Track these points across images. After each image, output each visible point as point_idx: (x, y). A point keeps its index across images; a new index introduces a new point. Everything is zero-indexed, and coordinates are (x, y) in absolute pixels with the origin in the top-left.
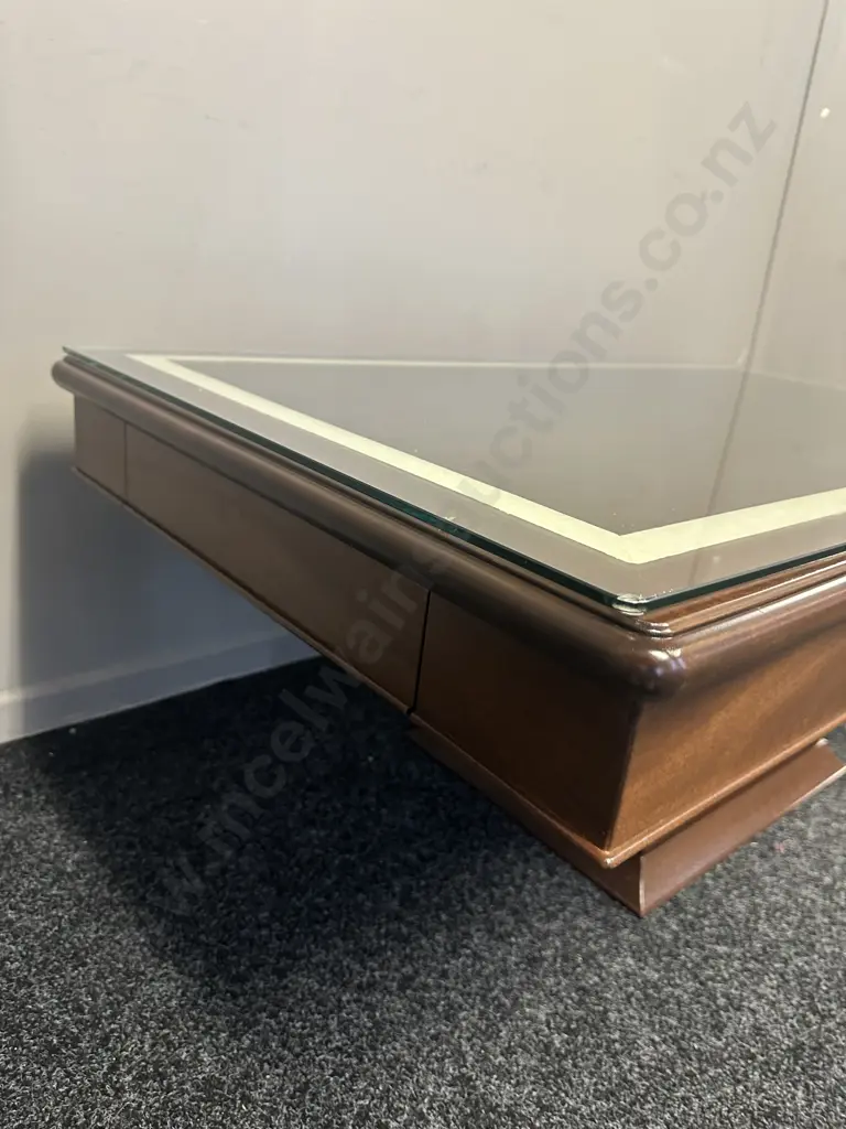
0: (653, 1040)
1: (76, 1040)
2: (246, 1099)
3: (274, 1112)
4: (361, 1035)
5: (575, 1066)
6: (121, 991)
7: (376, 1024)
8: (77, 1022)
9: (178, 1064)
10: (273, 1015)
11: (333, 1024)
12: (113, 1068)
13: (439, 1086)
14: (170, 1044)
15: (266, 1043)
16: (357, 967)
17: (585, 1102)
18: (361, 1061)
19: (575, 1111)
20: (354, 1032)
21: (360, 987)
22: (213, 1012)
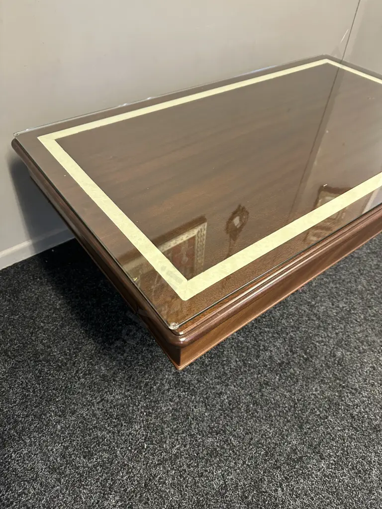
0: (236, 360)
1: (66, 364)
2: (114, 380)
3: (122, 384)
4: (148, 360)
5: (211, 368)
6: (77, 348)
7: (153, 357)
8: (66, 359)
9: (95, 370)
10: (122, 355)
11: (140, 357)
12: (77, 372)
13: (169, 375)
14: (92, 365)
15: (120, 363)
16: (148, 338)
17: (211, 379)
18: (147, 368)
19: (208, 382)
20: (146, 360)
21: (149, 345)
22: (105, 354)
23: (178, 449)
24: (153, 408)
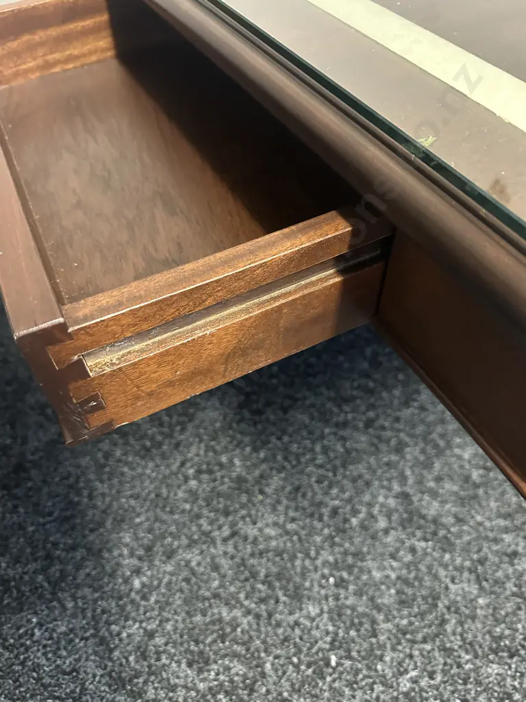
1: (160, 444)
2: (262, 492)
3: (279, 502)
4: (336, 457)
6: (185, 414)
7: (348, 452)
8: (162, 433)
9: (221, 465)
10: (279, 438)
11: (318, 448)
12: (183, 464)
13: (386, 497)
14: (215, 452)
15: (274, 456)
16: (335, 410)
17: (490, 519)
18: (335, 475)
19: (480, 524)
20: (332, 455)
21: (337, 425)
22: (242, 433)
23: (415, 681)
24: (350, 569)
